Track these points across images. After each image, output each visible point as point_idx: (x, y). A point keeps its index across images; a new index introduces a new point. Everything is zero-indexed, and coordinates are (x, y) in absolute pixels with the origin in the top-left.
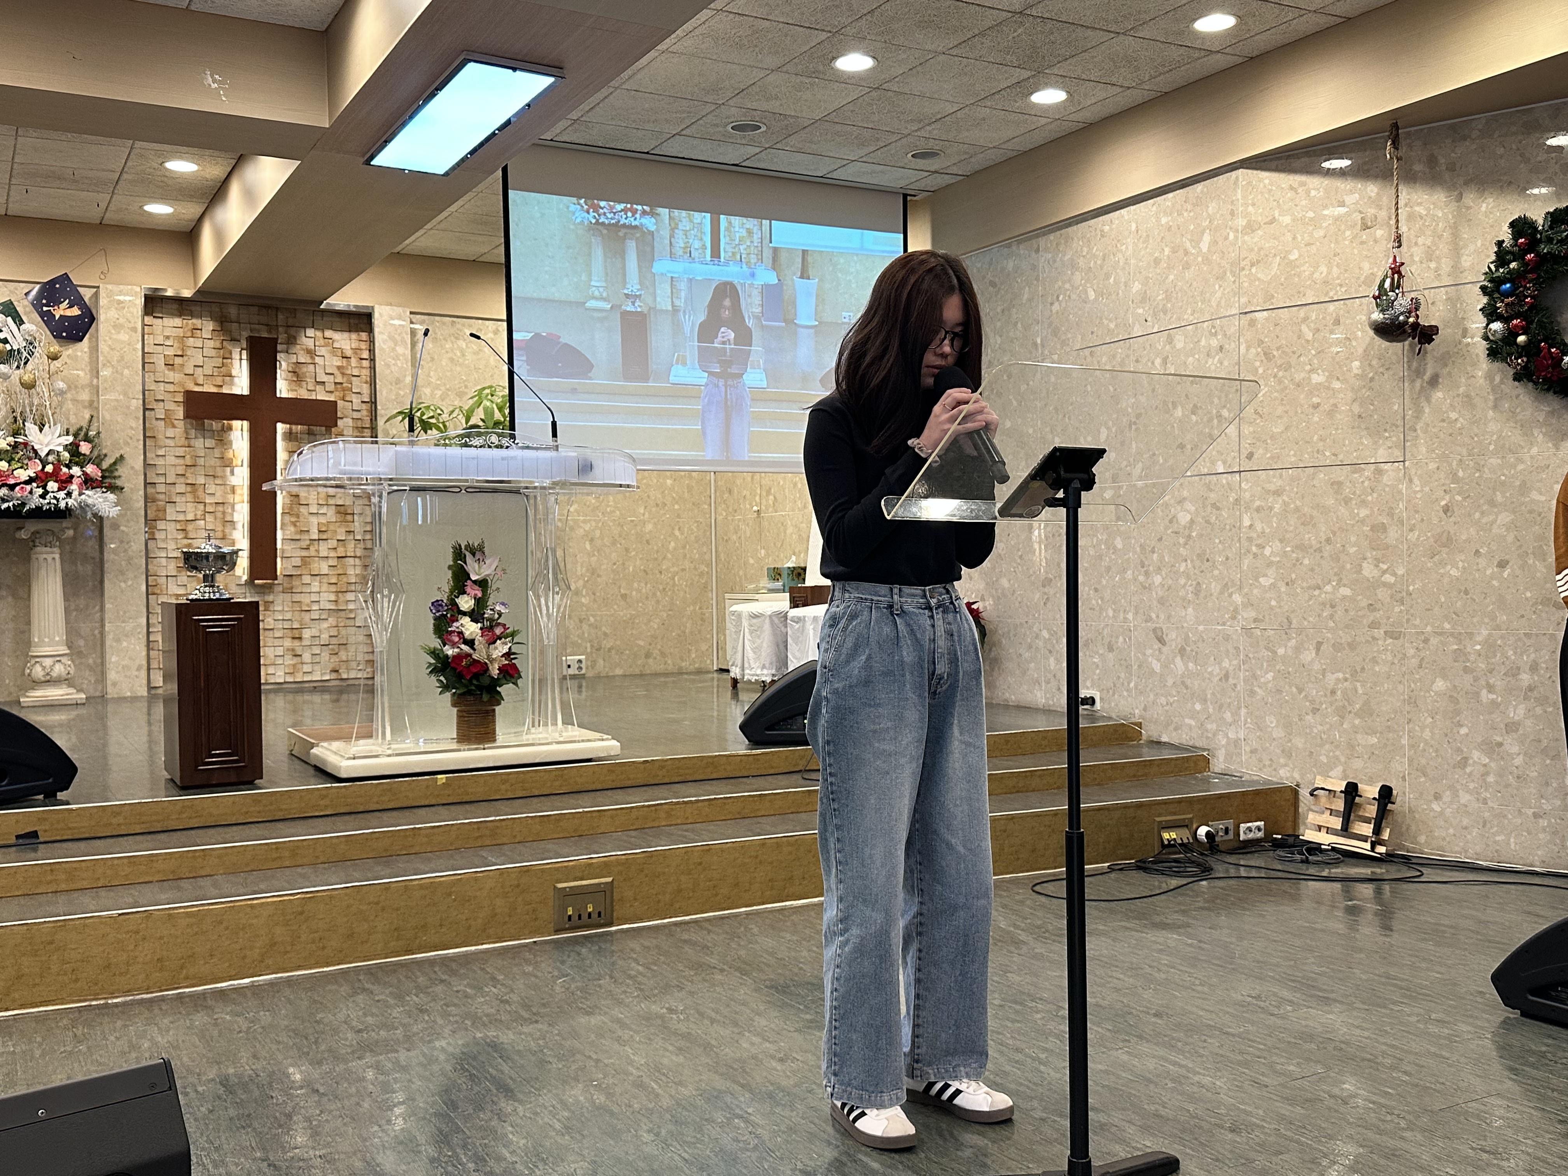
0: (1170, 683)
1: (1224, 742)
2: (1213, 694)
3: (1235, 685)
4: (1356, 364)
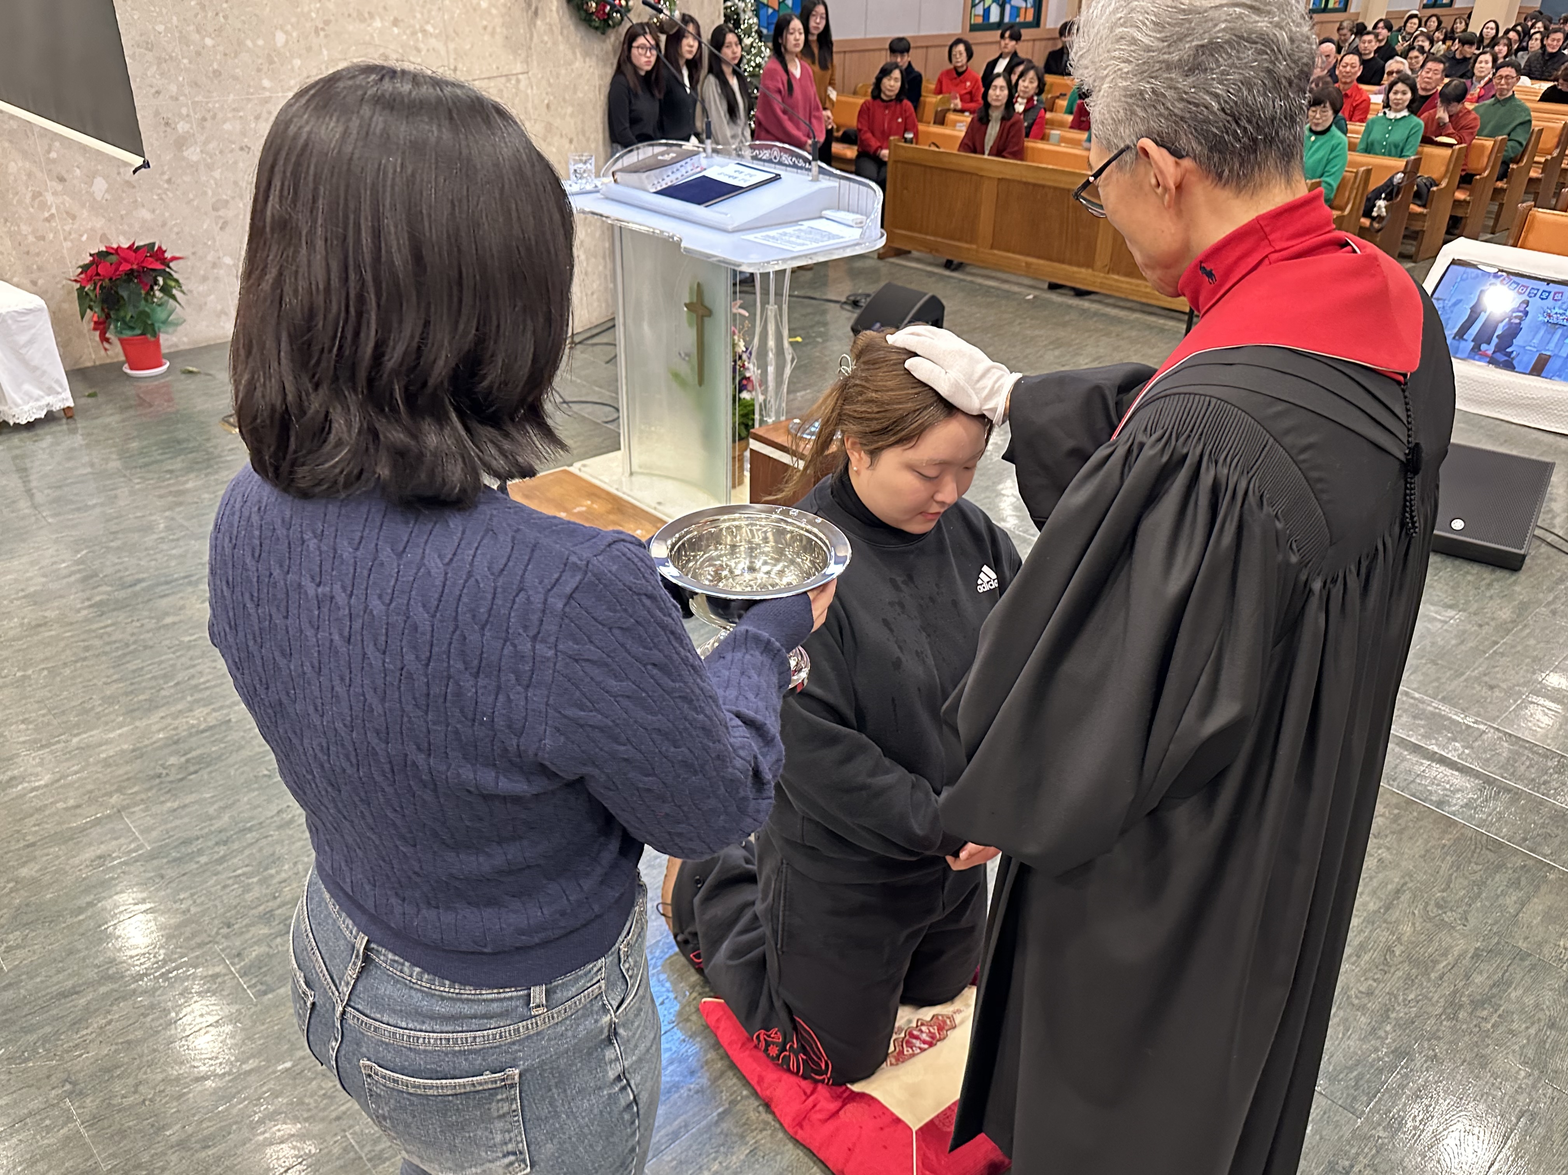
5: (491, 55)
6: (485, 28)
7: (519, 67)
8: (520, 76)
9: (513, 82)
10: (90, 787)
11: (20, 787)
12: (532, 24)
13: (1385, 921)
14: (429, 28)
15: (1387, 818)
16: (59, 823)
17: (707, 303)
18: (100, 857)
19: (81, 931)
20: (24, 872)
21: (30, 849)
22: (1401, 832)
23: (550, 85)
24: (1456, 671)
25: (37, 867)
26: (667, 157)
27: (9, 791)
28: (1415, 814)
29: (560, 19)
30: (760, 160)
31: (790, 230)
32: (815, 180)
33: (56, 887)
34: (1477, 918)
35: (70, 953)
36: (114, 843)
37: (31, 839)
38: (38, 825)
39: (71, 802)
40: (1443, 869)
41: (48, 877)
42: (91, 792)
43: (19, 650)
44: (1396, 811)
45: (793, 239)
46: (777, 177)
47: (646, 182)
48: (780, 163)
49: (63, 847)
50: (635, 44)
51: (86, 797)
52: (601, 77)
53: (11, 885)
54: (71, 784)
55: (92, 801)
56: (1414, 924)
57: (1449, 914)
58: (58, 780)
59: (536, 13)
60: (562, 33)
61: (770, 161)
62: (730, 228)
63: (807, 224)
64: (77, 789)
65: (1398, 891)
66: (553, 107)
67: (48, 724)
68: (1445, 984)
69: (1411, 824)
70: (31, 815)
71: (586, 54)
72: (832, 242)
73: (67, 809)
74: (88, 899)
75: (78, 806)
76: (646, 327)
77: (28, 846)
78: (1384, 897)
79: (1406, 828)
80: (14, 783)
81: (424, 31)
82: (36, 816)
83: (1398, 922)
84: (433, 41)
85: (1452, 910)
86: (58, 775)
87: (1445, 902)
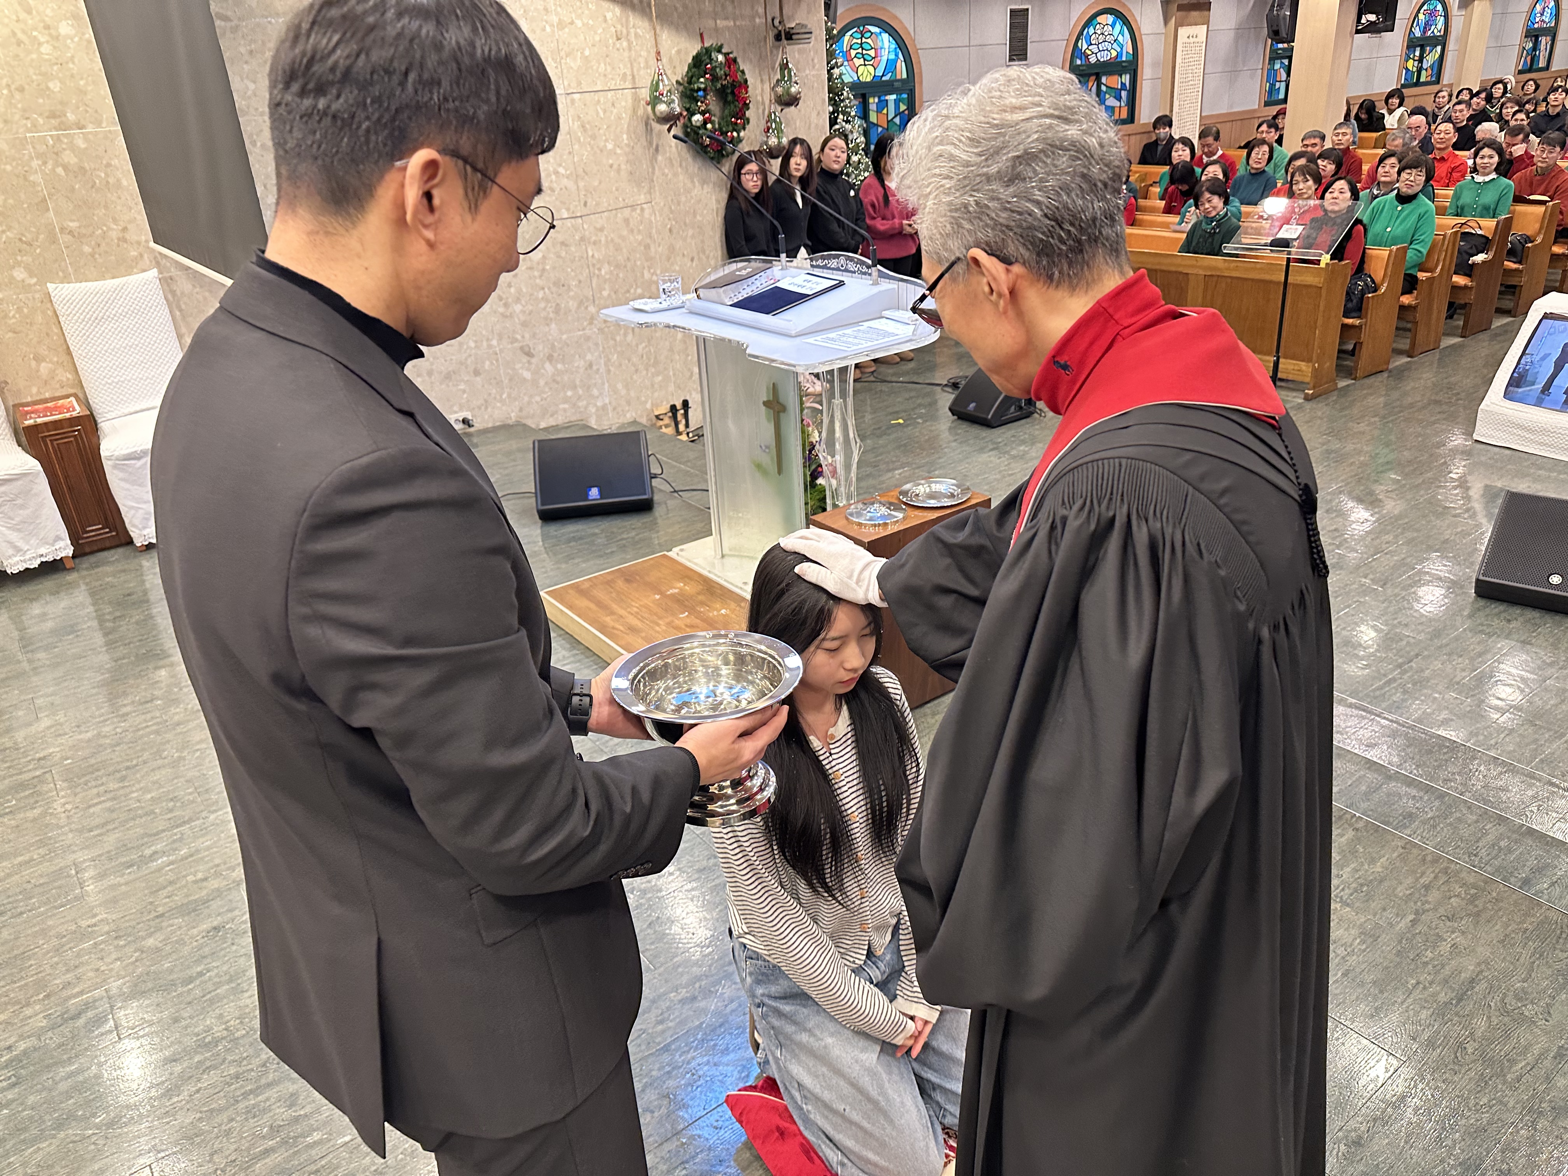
0: (542, 383)
1: (593, 410)
2: (581, 381)
3: (598, 370)
4: (625, 136)
5: (617, 190)
6: (611, 166)
7: (642, 198)
8: (645, 206)
9: (638, 211)
10: (217, 861)
11: (159, 862)
12: (654, 159)
13: (1457, 1014)
14: (561, 170)
15: (1463, 899)
16: (187, 896)
17: (781, 400)
18: (215, 928)
19: (189, 999)
20: (150, 942)
21: (157, 921)
22: (1478, 914)
23: (672, 212)
24: (1556, 732)
25: (162, 938)
26: (744, 272)
27: (151, 865)
28: (1494, 894)
29: (679, 154)
30: (829, 268)
31: (849, 331)
32: (876, 283)
33: (174, 956)
34: (1561, 1012)
35: (176, 1020)
36: (229, 915)
37: (161, 910)
38: (169, 897)
39: (200, 876)
40: (1524, 956)
41: (168, 948)
42: (218, 865)
43: (181, 733)
44: (1473, 891)
45: (850, 340)
46: (841, 284)
47: (723, 296)
48: (846, 270)
49: (186, 918)
50: (743, 171)
51: (212, 871)
52: (718, 201)
53: (137, 954)
54: (202, 859)
55: (217, 875)
56: (1489, 1018)
57: (1530, 1007)
58: (191, 856)
59: (657, 150)
60: (681, 165)
61: (838, 269)
62: (793, 333)
63: (866, 324)
64: (207, 863)
65: (1472, 981)
66: (675, 231)
67: (193, 802)
68: (1522, 1088)
69: (1489, 906)
70: (165, 888)
71: (704, 182)
72: (887, 339)
73: (195, 882)
74: (199, 969)
75: (205, 879)
76: (731, 424)
77: (157, 917)
78: (1456, 986)
79: (1485, 909)
80: (156, 856)
81: (556, 173)
82: (169, 889)
83: (1471, 1015)
84: (565, 181)
85: (1532, 1003)
86: (193, 850)
87: (1526, 993)
